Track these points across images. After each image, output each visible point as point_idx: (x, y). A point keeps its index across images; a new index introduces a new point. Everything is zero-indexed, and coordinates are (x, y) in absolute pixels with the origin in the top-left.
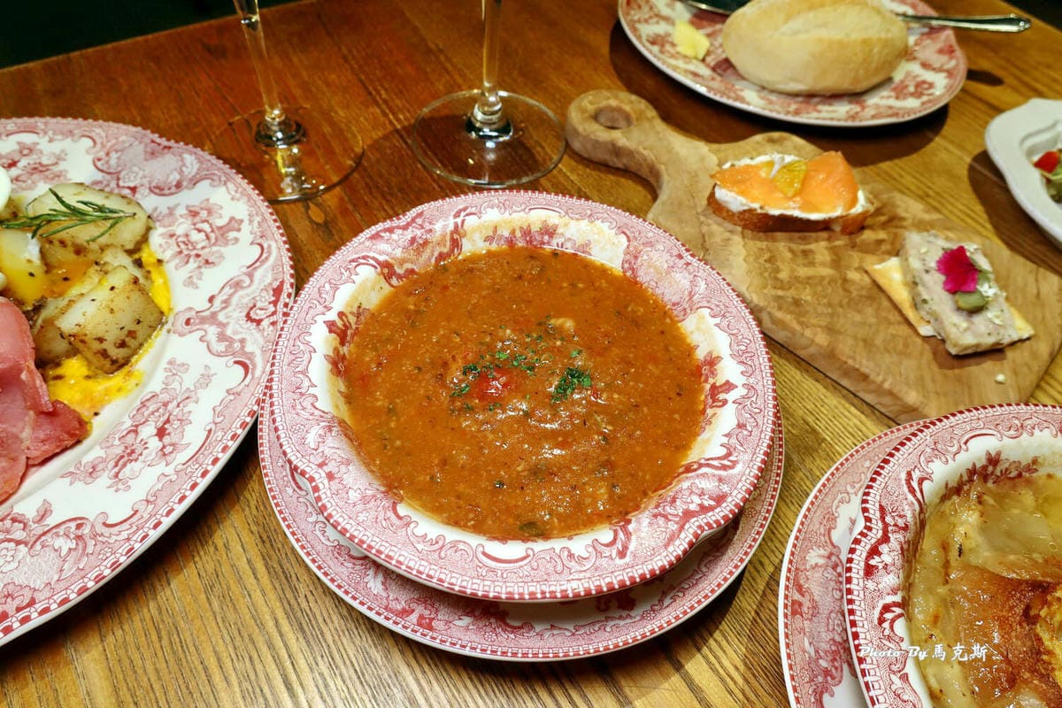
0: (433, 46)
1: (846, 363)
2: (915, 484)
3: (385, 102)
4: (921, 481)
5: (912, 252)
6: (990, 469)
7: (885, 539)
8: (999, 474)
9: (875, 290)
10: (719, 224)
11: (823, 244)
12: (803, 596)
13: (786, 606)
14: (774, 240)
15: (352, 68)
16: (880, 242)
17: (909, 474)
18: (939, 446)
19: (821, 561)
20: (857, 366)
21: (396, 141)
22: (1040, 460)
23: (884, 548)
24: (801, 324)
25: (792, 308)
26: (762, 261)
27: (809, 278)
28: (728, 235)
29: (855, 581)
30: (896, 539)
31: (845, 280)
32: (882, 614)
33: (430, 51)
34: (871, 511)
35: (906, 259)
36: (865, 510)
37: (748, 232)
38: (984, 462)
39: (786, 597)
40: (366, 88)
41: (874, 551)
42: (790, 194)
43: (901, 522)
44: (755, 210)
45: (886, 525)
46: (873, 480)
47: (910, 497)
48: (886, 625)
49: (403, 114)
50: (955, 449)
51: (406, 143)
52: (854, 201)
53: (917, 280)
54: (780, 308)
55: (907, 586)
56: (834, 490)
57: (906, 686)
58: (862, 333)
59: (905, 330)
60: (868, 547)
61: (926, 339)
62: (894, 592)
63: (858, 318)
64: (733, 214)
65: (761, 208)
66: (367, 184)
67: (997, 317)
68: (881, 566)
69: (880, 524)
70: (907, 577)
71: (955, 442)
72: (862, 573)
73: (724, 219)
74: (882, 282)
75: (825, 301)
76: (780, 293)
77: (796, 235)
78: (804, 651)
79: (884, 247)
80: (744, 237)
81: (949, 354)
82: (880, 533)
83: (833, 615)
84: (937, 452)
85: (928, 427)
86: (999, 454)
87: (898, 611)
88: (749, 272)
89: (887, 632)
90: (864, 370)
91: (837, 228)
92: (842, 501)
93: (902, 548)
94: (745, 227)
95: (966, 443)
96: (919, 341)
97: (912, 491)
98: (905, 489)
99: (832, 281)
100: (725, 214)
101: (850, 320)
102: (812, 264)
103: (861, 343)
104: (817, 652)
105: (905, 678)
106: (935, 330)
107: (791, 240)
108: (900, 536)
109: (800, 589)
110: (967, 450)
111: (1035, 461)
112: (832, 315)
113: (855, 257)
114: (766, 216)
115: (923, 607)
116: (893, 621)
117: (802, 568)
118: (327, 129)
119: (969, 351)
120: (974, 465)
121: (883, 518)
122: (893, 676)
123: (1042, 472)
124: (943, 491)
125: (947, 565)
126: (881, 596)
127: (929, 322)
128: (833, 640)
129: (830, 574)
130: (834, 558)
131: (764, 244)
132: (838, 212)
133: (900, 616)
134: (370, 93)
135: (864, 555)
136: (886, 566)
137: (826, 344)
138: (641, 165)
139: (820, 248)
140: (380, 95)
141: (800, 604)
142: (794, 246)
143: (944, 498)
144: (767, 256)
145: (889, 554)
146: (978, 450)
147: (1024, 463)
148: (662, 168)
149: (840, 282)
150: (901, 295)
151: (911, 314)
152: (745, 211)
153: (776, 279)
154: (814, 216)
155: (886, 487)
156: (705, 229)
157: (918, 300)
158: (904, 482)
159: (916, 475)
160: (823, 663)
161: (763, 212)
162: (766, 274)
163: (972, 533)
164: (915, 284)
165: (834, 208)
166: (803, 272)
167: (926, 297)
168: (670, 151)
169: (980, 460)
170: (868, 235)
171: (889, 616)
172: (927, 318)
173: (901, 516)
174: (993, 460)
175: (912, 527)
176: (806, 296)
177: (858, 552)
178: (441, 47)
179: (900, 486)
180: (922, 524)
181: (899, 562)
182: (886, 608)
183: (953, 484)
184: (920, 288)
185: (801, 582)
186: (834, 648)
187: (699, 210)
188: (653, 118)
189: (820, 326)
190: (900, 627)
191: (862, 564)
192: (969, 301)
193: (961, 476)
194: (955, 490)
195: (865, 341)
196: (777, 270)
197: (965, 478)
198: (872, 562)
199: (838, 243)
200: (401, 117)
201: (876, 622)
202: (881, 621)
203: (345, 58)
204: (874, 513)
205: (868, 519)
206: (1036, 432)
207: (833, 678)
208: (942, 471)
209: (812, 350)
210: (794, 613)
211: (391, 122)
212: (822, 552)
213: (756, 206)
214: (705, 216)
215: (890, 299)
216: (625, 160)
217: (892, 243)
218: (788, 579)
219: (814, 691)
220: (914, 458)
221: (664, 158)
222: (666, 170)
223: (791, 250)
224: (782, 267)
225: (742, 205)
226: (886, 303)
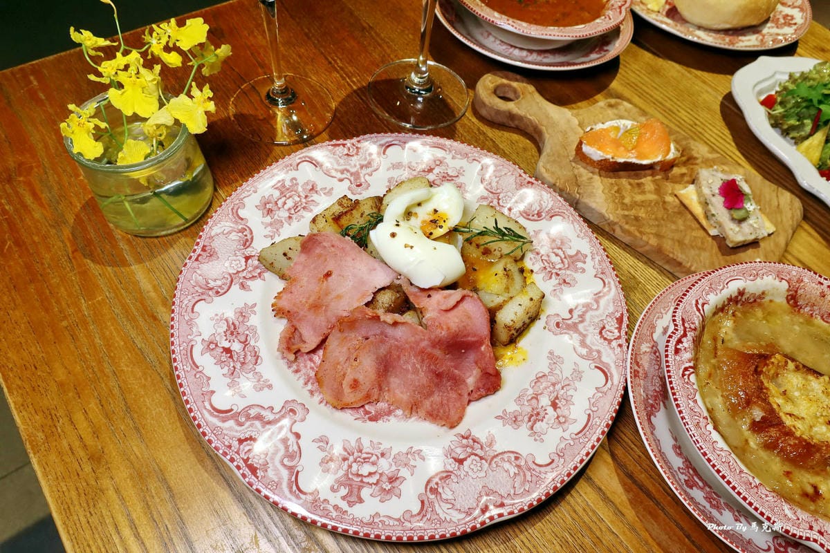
0: (365, 25)
1: (668, 256)
2: (700, 307)
3: (341, 68)
4: (703, 305)
5: (704, 183)
6: (740, 297)
7: (685, 335)
8: (744, 300)
9: (682, 208)
10: (585, 168)
11: (649, 178)
12: (639, 367)
13: (631, 373)
14: (620, 177)
15: (314, 43)
16: (683, 175)
17: (697, 301)
18: (713, 286)
19: (648, 350)
20: (675, 258)
21: (356, 99)
22: (766, 292)
23: (684, 340)
24: (641, 233)
25: (634, 223)
26: (613, 192)
27: (643, 202)
28: (591, 175)
29: (670, 356)
30: (690, 335)
31: (664, 202)
32: (683, 372)
33: (364, 29)
34: (678, 321)
35: (700, 187)
36: (674, 321)
37: (603, 173)
38: (736, 294)
39: (631, 368)
40: (327, 59)
41: (679, 341)
42: (630, 148)
43: (693, 326)
44: (609, 159)
45: (685, 328)
46: (678, 305)
47: (697, 313)
48: (686, 377)
49: (356, 77)
50: (721, 288)
51: (362, 99)
52: (668, 151)
53: (708, 202)
54: (627, 223)
55: (696, 359)
56: (654, 312)
57: (696, 405)
58: (677, 236)
59: (702, 233)
60: (676, 339)
61: (714, 238)
62: (690, 361)
63: (673, 227)
64: (594, 162)
65: (613, 158)
66: (342, 129)
67: (755, 223)
68: (683, 349)
69: (682, 327)
70: (696, 354)
71: (721, 283)
72: (673, 352)
73: (587, 164)
74: (686, 202)
75: (653, 216)
76: (626, 213)
77: (633, 173)
78: (641, 395)
79: (686, 179)
80: (600, 176)
81: (728, 246)
82: (682, 332)
83: (655, 378)
84: (712, 289)
85: (707, 276)
86: (744, 289)
87: (692, 370)
88: (606, 200)
89: (686, 381)
90: (679, 260)
91: (658, 168)
92: (658, 318)
93: (693, 340)
94: (601, 169)
95: (727, 284)
96: (710, 239)
97: (698, 310)
98: (695, 309)
99: (657, 203)
100: (588, 161)
101: (669, 229)
102: (643, 192)
103: (677, 244)
104: (647, 396)
105: (695, 401)
106: (719, 232)
107: (629, 177)
108: (692, 333)
109: (637, 364)
110: (728, 288)
111: (763, 293)
112: (658, 226)
113: (669, 186)
114: (615, 163)
115: (704, 369)
116: (689, 375)
117: (638, 353)
118: (308, 90)
119: (739, 245)
120: (731, 296)
121: (683, 325)
122: (689, 401)
123: (767, 299)
124: (714, 310)
125: (716, 349)
126: (683, 363)
127: (715, 227)
128: (655, 390)
129: (653, 357)
130: (655, 348)
131: (613, 181)
132: (659, 158)
133: (693, 373)
134: (330, 63)
135: (674, 343)
136: (685, 349)
137: (656, 244)
138: (528, 125)
139: (648, 181)
140: (337, 64)
141: (638, 372)
142: (632, 181)
143: (715, 314)
144: (616, 188)
145: (687, 343)
146: (733, 288)
147: (757, 294)
148: (544, 129)
149: (661, 204)
150: (698, 210)
151: (704, 222)
152: (602, 160)
153: (623, 204)
154: (645, 162)
155: (685, 308)
156: (576, 172)
157: (709, 214)
158: (694, 306)
159: (700, 302)
160: (651, 401)
161: (614, 160)
162: (617, 201)
163: (730, 332)
164: (707, 204)
165: (656, 156)
166: (639, 198)
167: (713, 212)
168: (547, 117)
169: (734, 293)
170: (676, 171)
171: (687, 373)
172: (715, 225)
173: (692, 323)
174: (741, 293)
175: (698, 329)
176: (642, 214)
177: (671, 342)
178: (371, 25)
179: (692, 308)
180: (703, 327)
181: (692, 347)
182: (686, 369)
183: (720, 306)
184: (710, 206)
185: (638, 360)
186: (655, 394)
187: (571, 159)
188: (533, 92)
189: (652, 234)
190: (693, 378)
191: (673, 348)
192: (738, 214)
193: (724, 302)
194: (721, 309)
195: (679, 241)
196: (623, 197)
197: (726, 303)
198: (678, 347)
199: (658, 177)
200: (354, 79)
201: (681, 376)
202: (683, 375)
203: (306, 35)
204: (679, 322)
205: (676, 325)
206: (765, 277)
207: (656, 409)
208: (714, 299)
209: (647, 248)
210: (635, 376)
211: (349, 85)
212: (648, 345)
213: (609, 156)
214: (575, 162)
215: (691, 213)
216: (516, 122)
217: (691, 176)
218: (631, 359)
219: (647, 414)
220: (699, 292)
221: (545, 123)
222: (547, 130)
223: (630, 184)
224: (626, 195)
225: (601, 156)
226: (689, 216)
